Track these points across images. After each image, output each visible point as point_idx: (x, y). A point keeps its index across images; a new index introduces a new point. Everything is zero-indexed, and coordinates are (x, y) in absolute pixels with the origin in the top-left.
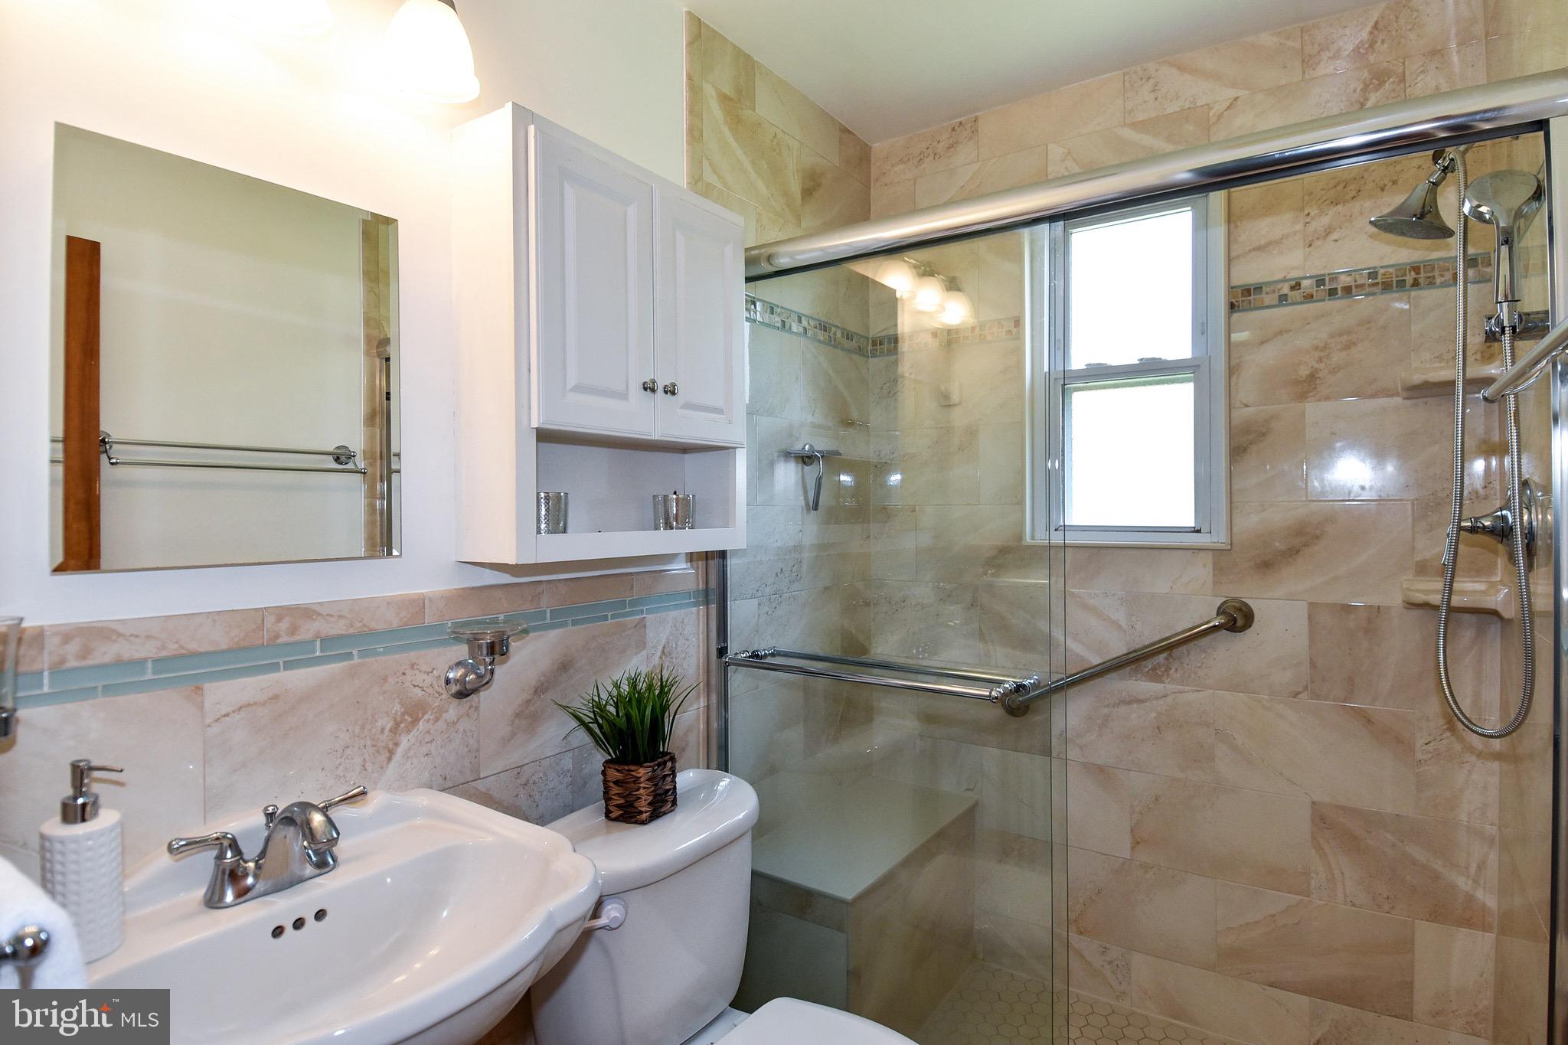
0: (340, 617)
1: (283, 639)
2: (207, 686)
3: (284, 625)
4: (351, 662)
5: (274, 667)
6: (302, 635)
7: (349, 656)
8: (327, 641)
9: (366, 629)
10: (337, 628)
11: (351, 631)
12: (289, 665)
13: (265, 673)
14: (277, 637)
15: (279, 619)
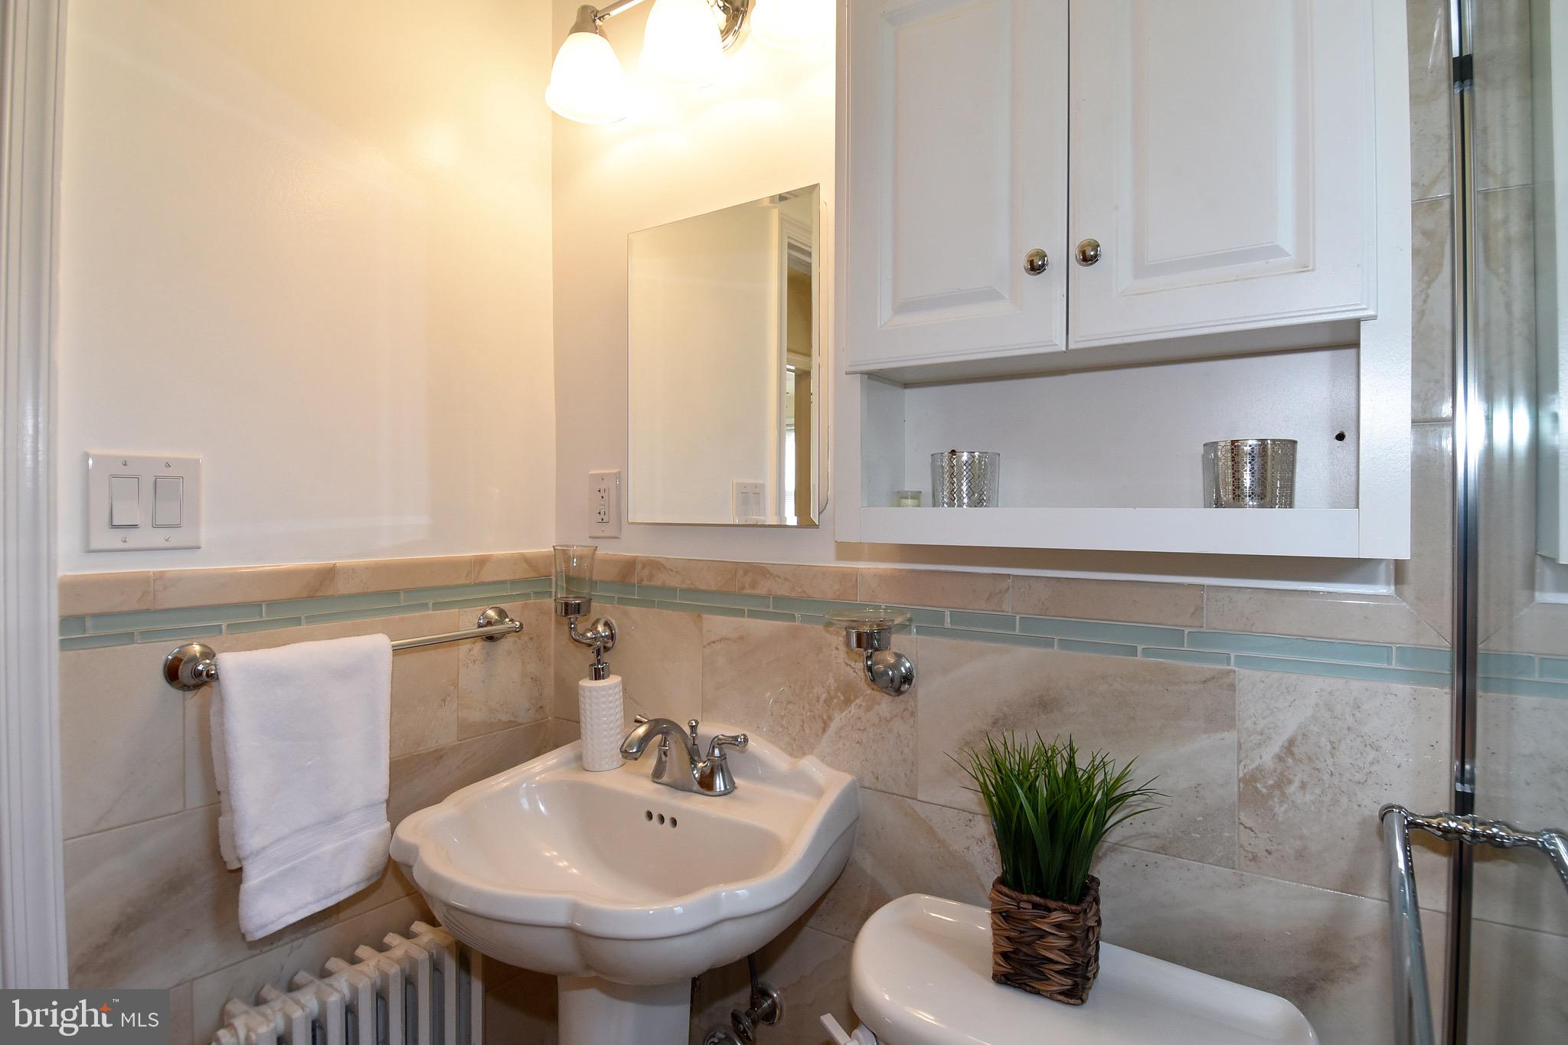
0: (786, 579)
1: (747, 591)
2: (705, 616)
3: (748, 579)
4: (794, 623)
5: (740, 613)
6: (761, 591)
7: (792, 618)
8: (778, 599)
9: (804, 594)
10: (783, 590)
11: (793, 594)
12: (753, 614)
13: (735, 616)
14: (744, 588)
15: (746, 573)
